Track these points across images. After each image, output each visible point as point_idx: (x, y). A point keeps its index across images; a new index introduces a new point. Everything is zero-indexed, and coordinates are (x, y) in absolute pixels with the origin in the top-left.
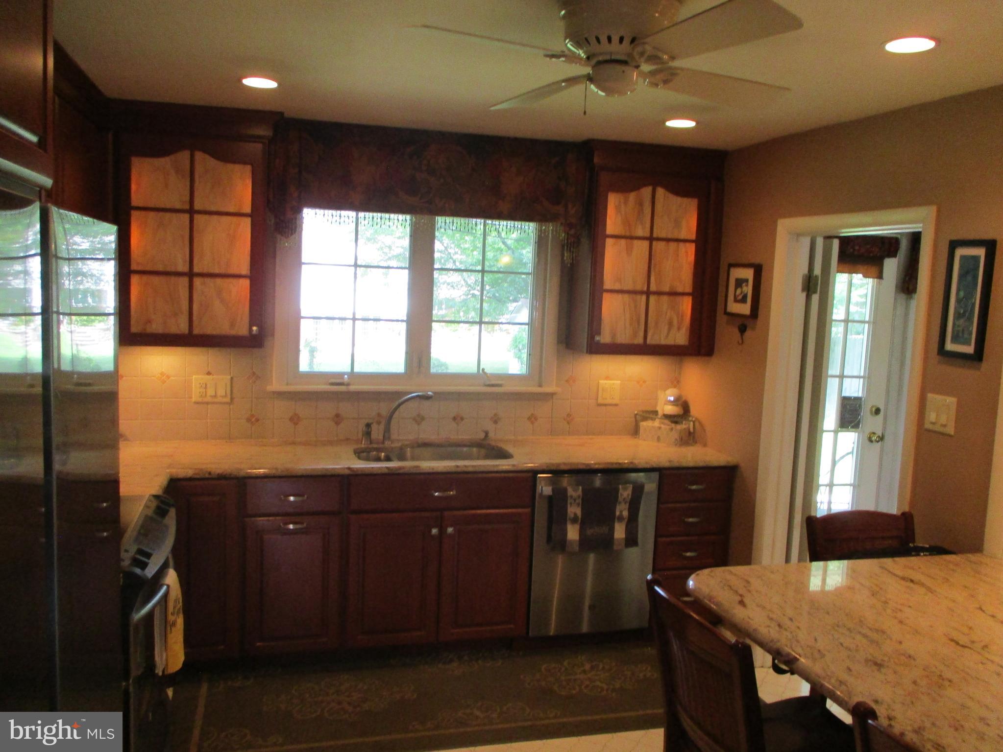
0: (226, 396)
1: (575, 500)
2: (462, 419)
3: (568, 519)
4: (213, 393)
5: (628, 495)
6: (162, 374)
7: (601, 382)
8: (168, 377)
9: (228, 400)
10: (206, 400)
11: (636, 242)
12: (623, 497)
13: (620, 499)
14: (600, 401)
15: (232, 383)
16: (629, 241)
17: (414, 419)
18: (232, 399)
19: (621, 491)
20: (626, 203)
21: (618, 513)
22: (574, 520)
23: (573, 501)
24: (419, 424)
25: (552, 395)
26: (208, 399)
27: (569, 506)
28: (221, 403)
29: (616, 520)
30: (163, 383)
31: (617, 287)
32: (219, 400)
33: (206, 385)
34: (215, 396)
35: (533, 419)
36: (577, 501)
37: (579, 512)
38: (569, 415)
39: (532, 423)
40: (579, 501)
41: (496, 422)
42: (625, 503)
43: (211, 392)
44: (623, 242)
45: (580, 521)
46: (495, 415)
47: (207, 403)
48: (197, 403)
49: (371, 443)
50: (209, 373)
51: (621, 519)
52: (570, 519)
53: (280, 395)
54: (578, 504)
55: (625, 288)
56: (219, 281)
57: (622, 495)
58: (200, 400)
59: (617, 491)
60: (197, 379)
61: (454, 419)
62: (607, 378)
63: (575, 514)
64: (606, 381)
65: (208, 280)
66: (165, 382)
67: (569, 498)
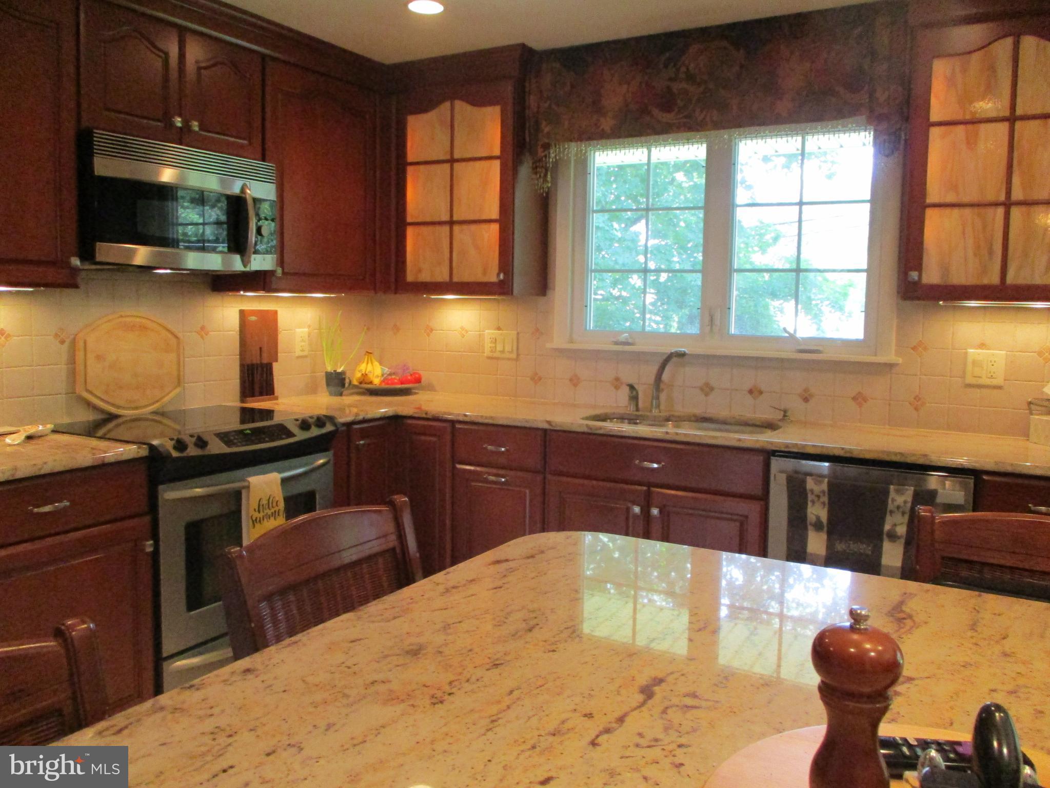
0: (511, 352)
1: (818, 497)
2: (761, 393)
3: (808, 523)
4: (501, 349)
5: (905, 502)
6: (462, 328)
7: (971, 351)
8: (467, 332)
9: (514, 356)
10: (495, 355)
11: (983, 127)
12: (896, 504)
13: (891, 506)
14: (969, 380)
15: (518, 339)
16: (970, 127)
17: (702, 389)
18: (518, 355)
19: (892, 494)
20: (964, 70)
21: (887, 527)
22: (818, 526)
23: (816, 499)
24: (707, 395)
25: (891, 366)
26: (497, 355)
27: (810, 504)
28: (509, 359)
29: (885, 536)
30: (463, 337)
31: (950, 198)
32: (507, 355)
33: (496, 340)
34: (503, 352)
35: (860, 399)
36: (822, 500)
37: (824, 515)
38: (917, 398)
39: (860, 405)
40: (825, 499)
41: (806, 400)
42: (903, 513)
43: (499, 348)
44: (960, 130)
45: (825, 529)
46: (806, 390)
47: (497, 359)
48: (489, 358)
49: (637, 410)
50: (499, 329)
51: (892, 537)
52: (811, 524)
53: (560, 351)
54: (824, 503)
55: (966, 199)
56: (473, 227)
57: (893, 500)
58: (490, 354)
59: (886, 493)
60: (490, 333)
61: (751, 392)
62: (982, 346)
63: (818, 518)
64: (980, 351)
65: (465, 227)
66: (464, 336)
67: (809, 495)
